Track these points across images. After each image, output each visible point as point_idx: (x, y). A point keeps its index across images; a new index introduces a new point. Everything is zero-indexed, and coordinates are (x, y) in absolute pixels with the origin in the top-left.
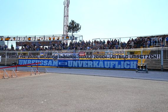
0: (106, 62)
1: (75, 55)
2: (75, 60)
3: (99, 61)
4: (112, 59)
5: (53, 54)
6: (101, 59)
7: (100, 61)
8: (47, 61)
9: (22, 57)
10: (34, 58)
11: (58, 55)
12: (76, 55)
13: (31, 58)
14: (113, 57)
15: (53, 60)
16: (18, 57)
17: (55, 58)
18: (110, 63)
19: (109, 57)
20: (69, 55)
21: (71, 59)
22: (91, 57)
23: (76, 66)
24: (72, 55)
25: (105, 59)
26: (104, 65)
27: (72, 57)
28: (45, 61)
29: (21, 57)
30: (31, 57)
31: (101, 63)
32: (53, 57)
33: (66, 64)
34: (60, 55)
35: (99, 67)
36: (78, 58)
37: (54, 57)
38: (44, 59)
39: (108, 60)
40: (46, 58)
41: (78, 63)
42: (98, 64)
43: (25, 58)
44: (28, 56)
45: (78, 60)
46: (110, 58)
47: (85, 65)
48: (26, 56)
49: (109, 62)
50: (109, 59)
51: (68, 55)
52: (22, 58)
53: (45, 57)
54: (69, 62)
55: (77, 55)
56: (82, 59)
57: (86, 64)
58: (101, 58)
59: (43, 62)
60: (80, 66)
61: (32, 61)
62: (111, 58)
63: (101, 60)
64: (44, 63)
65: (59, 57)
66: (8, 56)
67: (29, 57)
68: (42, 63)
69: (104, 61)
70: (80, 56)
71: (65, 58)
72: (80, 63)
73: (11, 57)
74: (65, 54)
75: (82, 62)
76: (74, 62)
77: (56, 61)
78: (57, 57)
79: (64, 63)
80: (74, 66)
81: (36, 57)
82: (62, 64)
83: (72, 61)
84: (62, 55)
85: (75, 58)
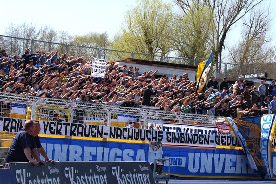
1: (206, 131)
2: (206, 151)
5: (149, 125)
8: (131, 152)
9: (51, 128)
10: (90, 138)
11: (164, 128)
12: (210, 131)
13: (80, 138)
15: (150, 150)
17: (155, 138)
20: (192, 130)
21: (198, 145)
23: (209, 170)
24: (199, 131)
27: (200, 140)
28: (126, 151)
29: (45, 132)
30: (80, 130)
32: (150, 136)
33: (184, 165)
34: (167, 128)
36: (215, 142)
37: (153, 138)
38: (123, 141)
40: (129, 136)
41: (213, 158)
43: (58, 136)
44: (69, 128)
45: (213, 151)
47: (230, 167)
48: (64, 127)
51: (189, 132)
52: (49, 135)
53: (126, 134)
54: (191, 155)
56: (223, 147)
57: (231, 164)
59: (121, 157)
61: (86, 148)
65: (168, 137)
67: (72, 133)
70: (219, 137)
71: (183, 140)
72: (219, 159)
73: (12, 128)
74: (182, 128)
75: (222, 156)
76: (204, 155)
77: (156, 154)
78: (160, 138)
79: (179, 159)
80: (202, 171)
81: (96, 131)
82: (172, 165)
83: (198, 155)
84: (175, 131)
85: (208, 144)
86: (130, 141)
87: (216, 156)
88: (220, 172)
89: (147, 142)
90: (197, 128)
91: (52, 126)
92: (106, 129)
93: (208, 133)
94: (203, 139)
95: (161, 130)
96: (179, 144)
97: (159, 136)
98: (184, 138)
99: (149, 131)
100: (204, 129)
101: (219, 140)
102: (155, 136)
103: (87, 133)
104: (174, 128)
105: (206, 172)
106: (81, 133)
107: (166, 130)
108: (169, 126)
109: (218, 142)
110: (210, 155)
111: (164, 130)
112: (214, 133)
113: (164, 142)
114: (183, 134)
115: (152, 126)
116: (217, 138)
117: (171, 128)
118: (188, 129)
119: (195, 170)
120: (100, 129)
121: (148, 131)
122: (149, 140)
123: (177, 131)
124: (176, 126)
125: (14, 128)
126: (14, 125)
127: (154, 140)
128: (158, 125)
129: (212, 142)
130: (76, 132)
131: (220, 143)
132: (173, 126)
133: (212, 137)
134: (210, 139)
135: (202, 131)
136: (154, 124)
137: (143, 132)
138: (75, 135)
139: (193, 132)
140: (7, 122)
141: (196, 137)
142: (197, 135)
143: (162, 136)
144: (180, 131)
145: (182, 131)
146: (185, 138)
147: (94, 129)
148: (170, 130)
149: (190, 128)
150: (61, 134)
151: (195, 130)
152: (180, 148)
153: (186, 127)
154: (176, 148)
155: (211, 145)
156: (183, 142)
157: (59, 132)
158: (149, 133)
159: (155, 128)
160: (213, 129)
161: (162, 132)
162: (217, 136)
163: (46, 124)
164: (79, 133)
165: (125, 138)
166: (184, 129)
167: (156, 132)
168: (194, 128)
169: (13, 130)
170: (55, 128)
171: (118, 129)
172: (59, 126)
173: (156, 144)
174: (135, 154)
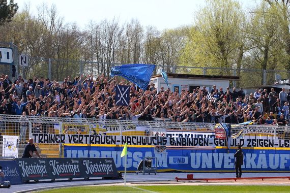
0: (271, 156)
1: (205, 136)
2: (207, 151)
3: (258, 152)
4: (285, 148)
5: (155, 133)
6: (261, 148)
7: (261, 152)
8: (140, 154)
9: (74, 139)
10: (106, 145)
11: (167, 135)
12: (209, 136)
13: (97, 145)
14: (286, 144)
15: (155, 151)
16: (63, 141)
18: (280, 158)
19: (279, 144)
20: (192, 135)
21: (198, 146)
22: (242, 142)
23: (210, 166)
24: (199, 135)
25: (271, 148)
26: (268, 163)
27: (200, 142)
28: (136, 154)
29: (70, 142)
30: (98, 139)
31: (262, 157)
32: (156, 141)
33: (186, 162)
34: (171, 135)
35: (259, 167)
36: (213, 144)
37: (158, 143)
38: (133, 146)
39: (276, 152)
40: (138, 142)
41: (213, 157)
42: (256, 160)
43: (80, 145)
44: (88, 138)
45: (213, 151)
46: (280, 146)
47: (229, 163)
48: (84, 138)
49: (277, 156)
50: (278, 148)
51: (190, 137)
52: (73, 144)
53: (135, 141)
54: (193, 155)
55: (211, 136)
56: (221, 147)
57: (230, 161)
58: (262, 146)
59: (132, 158)
60: (218, 165)
62: (283, 147)
63: (263, 150)
64: (133, 161)
65: (171, 142)
66: (37, 137)
67: (91, 142)
68: (130, 160)
69: (268, 152)
70: (218, 139)
71: (184, 143)
72: (218, 157)
73: (45, 140)
74: (184, 134)
75: (221, 155)
76: (204, 155)
77: (161, 155)
78: (165, 143)
79: (182, 158)
80: (204, 166)
81: (110, 140)
82: (177, 163)
83: (199, 154)
84: (178, 136)
85: (208, 145)
86: (139, 146)
87: (216, 155)
88: (220, 167)
89: (153, 146)
90: (197, 134)
91: (75, 137)
92: (119, 138)
93: (207, 137)
94: (203, 142)
95: (165, 136)
96: (181, 146)
97: (164, 141)
98: (185, 141)
99: (155, 138)
100: (203, 134)
101: (217, 142)
102: (160, 141)
103: (103, 141)
104: (177, 135)
105: (206, 167)
106: (99, 142)
107: (169, 136)
108: (172, 133)
109: (217, 143)
110: (210, 155)
111: (167, 136)
112: (213, 137)
113: (168, 146)
114: (184, 139)
115: (157, 134)
116: (216, 141)
117: (174, 135)
118: (189, 135)
119: (197, 166)
120: (114, 138)
121: (153, 138)
122: (155, 144)
123: (179, 137)
124: (178, 133)
125: (47, 141)
126: (46, 139)
127: (160, 144)
128: (162, 133)
129: (211, 143)
130: (94, 141)
131: (219, 144)
132: (175, 133)
133: (211, 140)
134: (209, 142)
135: (202, 136)
136: (159, 133)
137: (149, 138)
138: (93, 143)
139: (194, 137)
140: (41, 137)
141: (196, 140)
142: (197, 139)
143: (166, 141)
144: (182, 136)
145: (184, 137)
146: (187, 142)
147: (108, 138)
148: (173, 137)
149: (191, 133)
150: (82, 143)
151: (196, 135)
152: (182, 150)
153: (187, 134)
154: (179, 150)
155: (210, 146)
156: (185, 145)
157: (81, 142)
158: (154, 139)
159: (160, 135)
160: (212, 134)
161: (166, 138)
162: (215, 139)
163: (71, 136)
164: (96, 142)
165: (135, 144)
166: (186, 135)
167: (161, 138)
168: (194, 134)
169: (46, 142)
170: (78, 139)
171: (128, 137)
172: (81, 138)
173: (161, 147)
174: (144, 155)
